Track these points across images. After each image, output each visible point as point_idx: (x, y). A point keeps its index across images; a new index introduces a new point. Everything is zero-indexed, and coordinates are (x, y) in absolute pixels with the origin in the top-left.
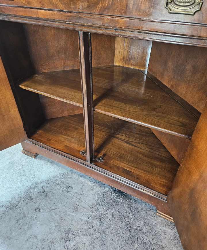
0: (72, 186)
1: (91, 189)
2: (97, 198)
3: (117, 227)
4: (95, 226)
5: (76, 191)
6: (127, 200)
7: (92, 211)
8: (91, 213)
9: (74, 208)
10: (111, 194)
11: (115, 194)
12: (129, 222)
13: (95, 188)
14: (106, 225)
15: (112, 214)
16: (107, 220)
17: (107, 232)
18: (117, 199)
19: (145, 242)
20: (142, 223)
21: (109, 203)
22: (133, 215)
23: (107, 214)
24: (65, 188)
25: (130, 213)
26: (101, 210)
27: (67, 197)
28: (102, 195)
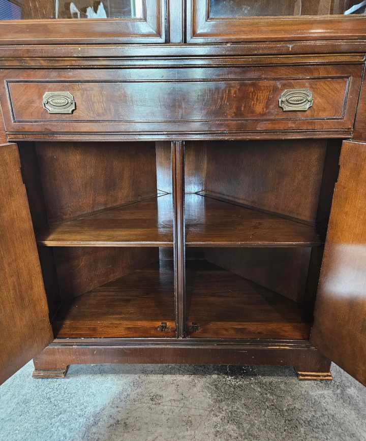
0: (160, 393)
1: (193, 385)
2: (209, 394)
3: (263, 420)
4: (232, 433)
5: (171, 398)
6: (252, 379)
7: (213, 414)
8: (215, 419)
9: (185, 424)
10: (224, 380)
11: (230, 377)
12: (272, 405)
13: (196, 381)
14: (247, 425)
15: (245, 405)
16: (244, 417)
17: (255, 432)
18: (237, 382)
19: (309, 420)
20: (289, 398)
21: (231, 393)
22: (272, 394)
23: (238, 408)
24: (151, 402)
25: (266, 394)
26: (226, 407)
27: (162, 413)
28: (213, 387)
